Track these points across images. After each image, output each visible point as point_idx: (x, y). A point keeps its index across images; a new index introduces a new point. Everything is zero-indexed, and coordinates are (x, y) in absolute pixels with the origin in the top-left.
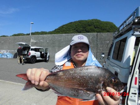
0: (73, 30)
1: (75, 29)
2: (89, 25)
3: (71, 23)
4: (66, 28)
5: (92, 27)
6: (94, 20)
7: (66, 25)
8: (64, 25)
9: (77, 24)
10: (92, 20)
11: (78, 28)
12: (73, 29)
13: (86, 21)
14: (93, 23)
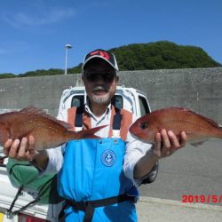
2: (152, 55)
5: (158, 58)
6: (162, 42)
10: (158, 43)
13: (145, 45)
14: (161, 50)
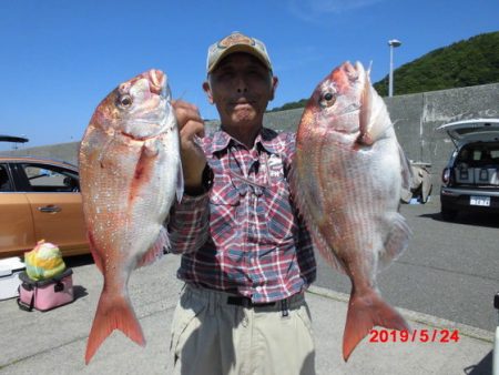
0: (447, 79)
1: (454, 77)
3: (439, 52)
4: (416, 77)
7: (418, 63)
8: (409, 65)
9: (462, 54)
11: (471, 71)
12: (448, 74)
